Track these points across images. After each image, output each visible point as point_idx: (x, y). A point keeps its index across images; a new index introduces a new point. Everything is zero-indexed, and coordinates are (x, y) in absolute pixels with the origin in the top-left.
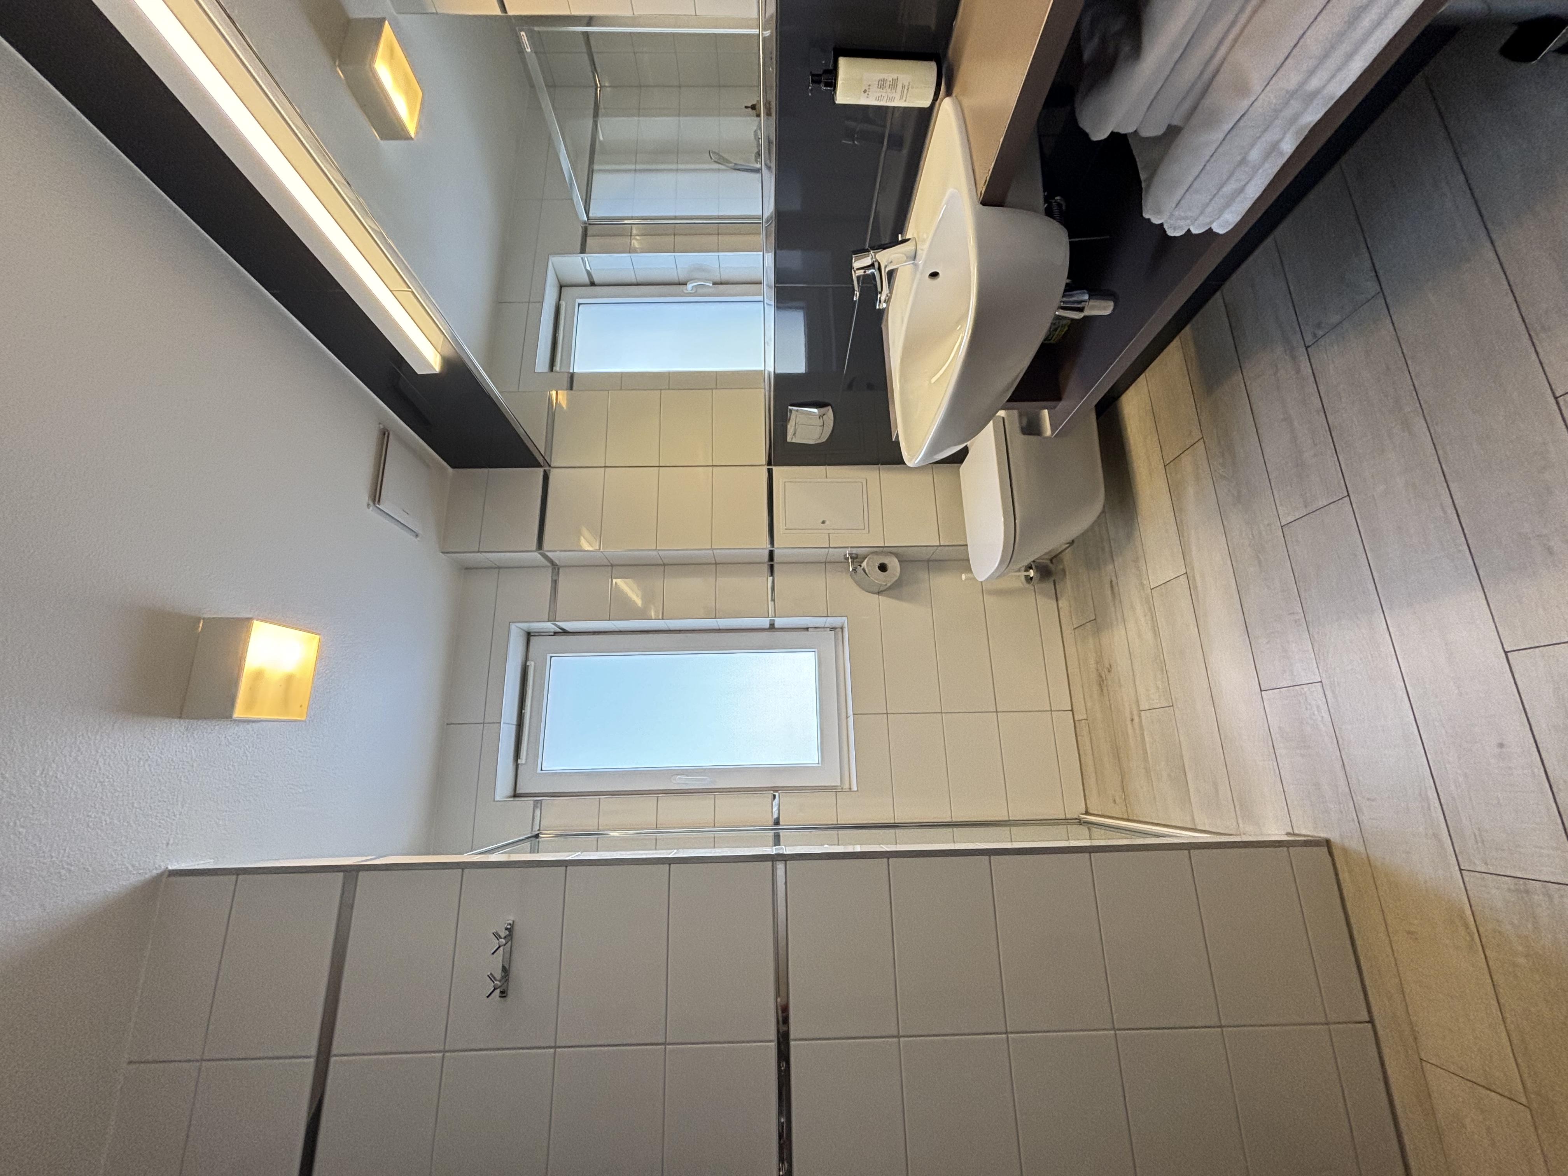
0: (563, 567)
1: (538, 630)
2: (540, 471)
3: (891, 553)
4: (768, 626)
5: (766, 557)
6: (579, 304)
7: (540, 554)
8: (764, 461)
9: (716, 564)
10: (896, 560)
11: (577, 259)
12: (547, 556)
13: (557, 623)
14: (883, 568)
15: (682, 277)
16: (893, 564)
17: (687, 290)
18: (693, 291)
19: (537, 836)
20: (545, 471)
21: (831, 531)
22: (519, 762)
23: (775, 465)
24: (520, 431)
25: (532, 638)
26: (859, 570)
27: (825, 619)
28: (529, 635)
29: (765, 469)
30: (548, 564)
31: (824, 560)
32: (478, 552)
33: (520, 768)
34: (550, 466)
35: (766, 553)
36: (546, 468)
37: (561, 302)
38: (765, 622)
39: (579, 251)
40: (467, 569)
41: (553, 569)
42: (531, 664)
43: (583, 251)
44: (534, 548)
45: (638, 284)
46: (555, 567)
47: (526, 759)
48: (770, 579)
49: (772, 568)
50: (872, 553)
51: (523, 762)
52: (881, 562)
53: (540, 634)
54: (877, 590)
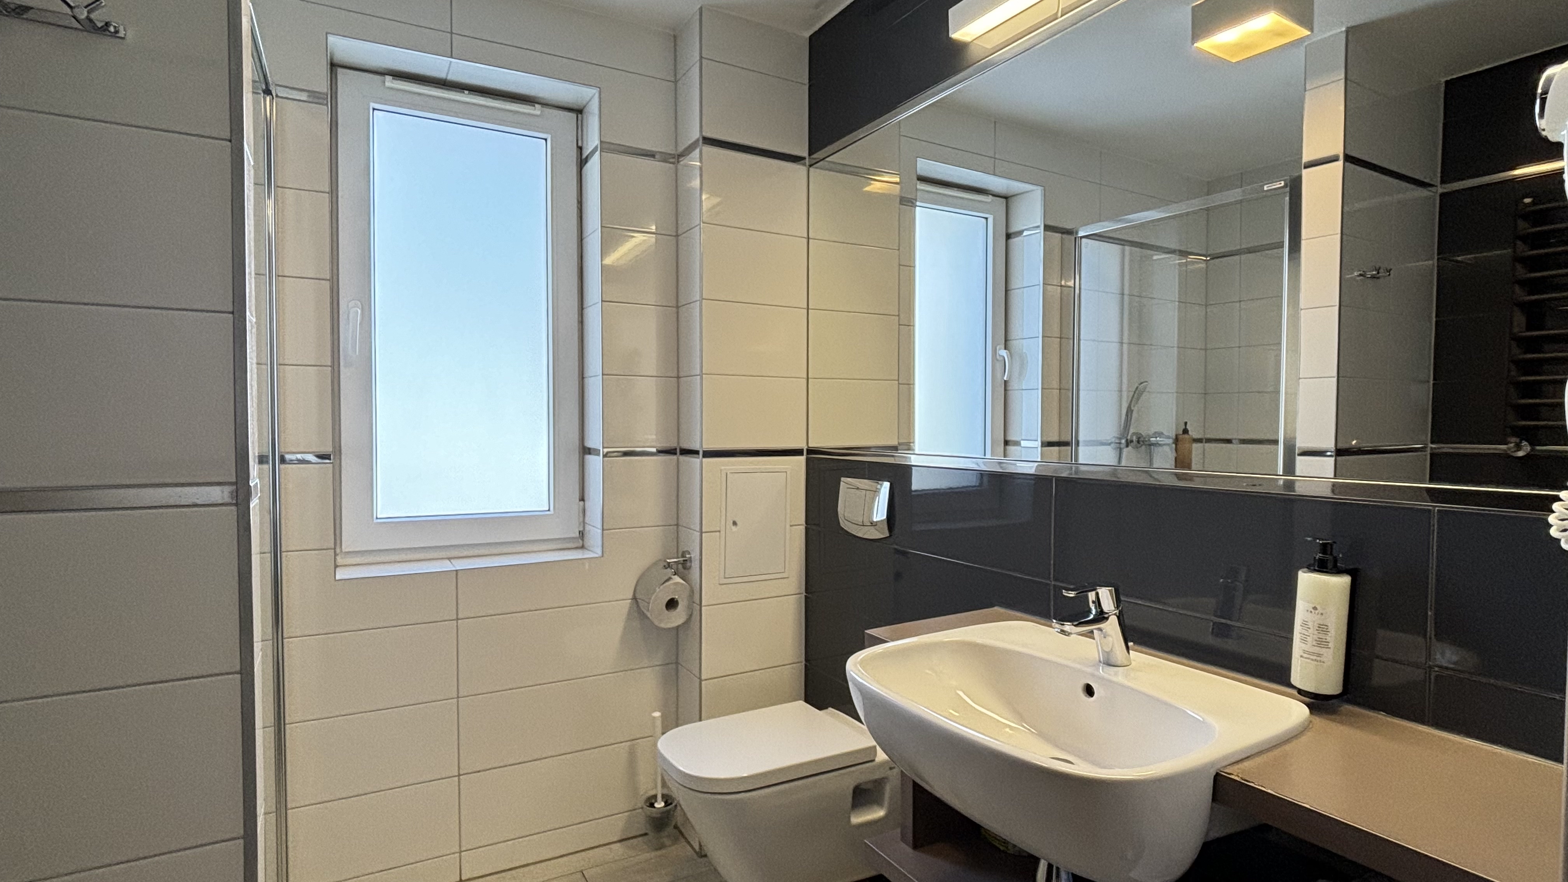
0: (677, 170)
1: (585, 124)
2: (805, 153)
3: (691, 615)
4: (589, 444)
5: (686, 445)
6: (986, 218)
7: (698, 140)
8: (813, 444)
9: (678, 377)
10: (680, 621)
11: (1039, 221)
12: (694, 150)
13: (598, 153)
14: (672, 604)
15: (1013, 344)
16: (677, 618)
17: (1000, 349)
18: (998, 357)
19: (267, 92)
20: (803, 158)
21: (723, 532)
22: (388, 78)
23: (808, 460)
24: (860, 133)
25: (574, 115)
26: (670, 571)
27: (599, 526)
28: (578, 111)
29: (801, 444)
30: (681, 148)
31: (680, 523)
32: (701, 57)
33: (377, 78)
34: (811, 166)
35: (696, 446)
36: (807, 159)
37: (990, 196)
38: (595, 440)
39: (1046, 223)
40: (675, 37)
41: (673, 156)
42: (537, 110)
43: (1047, 228)
44: (704, 134)
45: (1007, 291)
46: (676, 158)
47: (392, 89)
48: (654, 450)
49: (670, 452)
50: (692, 591)
51: (388, 84)
52: (680, 601)
53: (580, 127)
54: (638, 596)
